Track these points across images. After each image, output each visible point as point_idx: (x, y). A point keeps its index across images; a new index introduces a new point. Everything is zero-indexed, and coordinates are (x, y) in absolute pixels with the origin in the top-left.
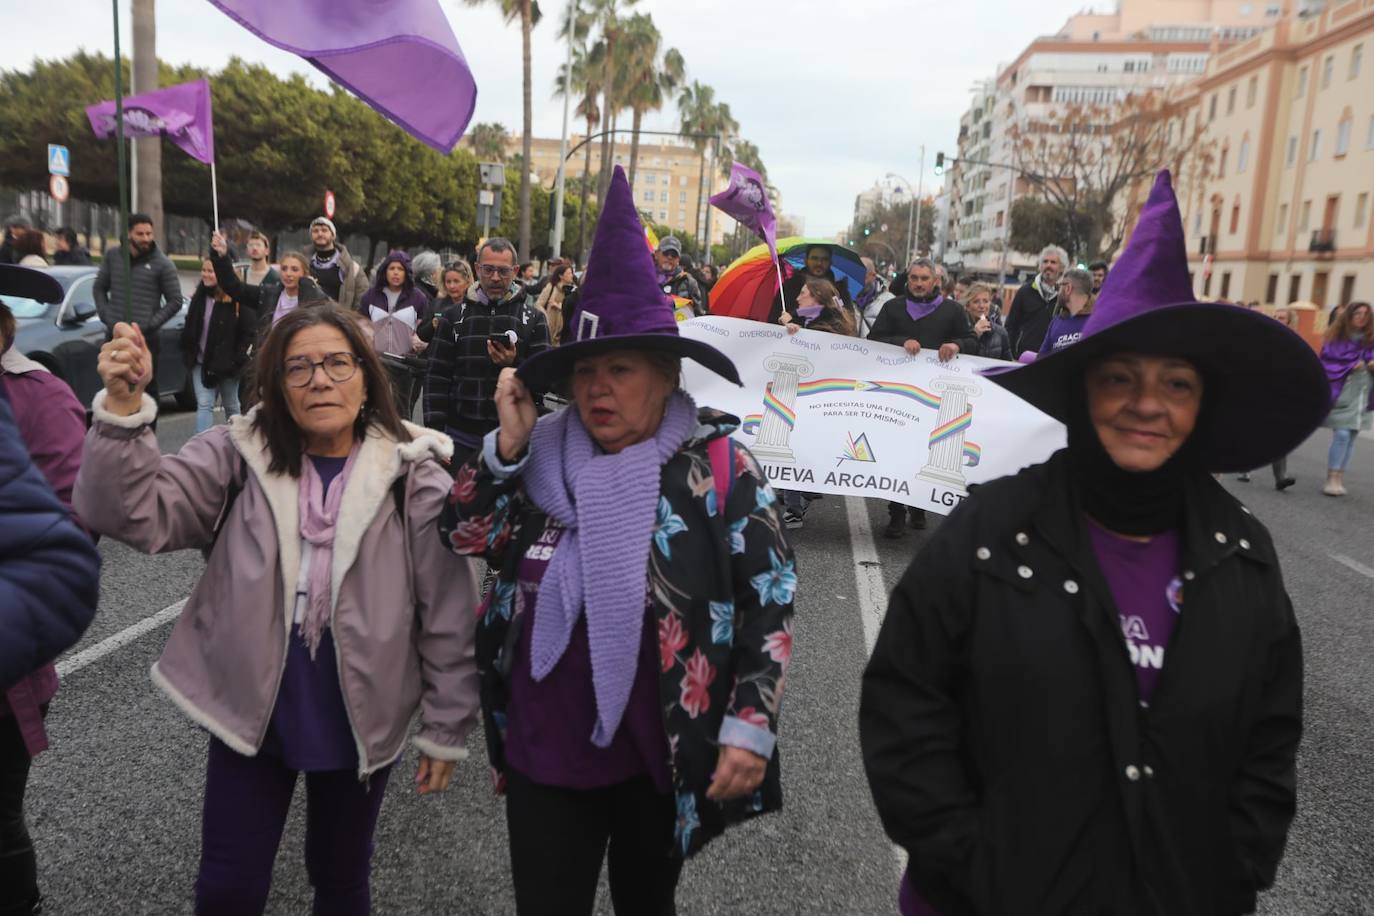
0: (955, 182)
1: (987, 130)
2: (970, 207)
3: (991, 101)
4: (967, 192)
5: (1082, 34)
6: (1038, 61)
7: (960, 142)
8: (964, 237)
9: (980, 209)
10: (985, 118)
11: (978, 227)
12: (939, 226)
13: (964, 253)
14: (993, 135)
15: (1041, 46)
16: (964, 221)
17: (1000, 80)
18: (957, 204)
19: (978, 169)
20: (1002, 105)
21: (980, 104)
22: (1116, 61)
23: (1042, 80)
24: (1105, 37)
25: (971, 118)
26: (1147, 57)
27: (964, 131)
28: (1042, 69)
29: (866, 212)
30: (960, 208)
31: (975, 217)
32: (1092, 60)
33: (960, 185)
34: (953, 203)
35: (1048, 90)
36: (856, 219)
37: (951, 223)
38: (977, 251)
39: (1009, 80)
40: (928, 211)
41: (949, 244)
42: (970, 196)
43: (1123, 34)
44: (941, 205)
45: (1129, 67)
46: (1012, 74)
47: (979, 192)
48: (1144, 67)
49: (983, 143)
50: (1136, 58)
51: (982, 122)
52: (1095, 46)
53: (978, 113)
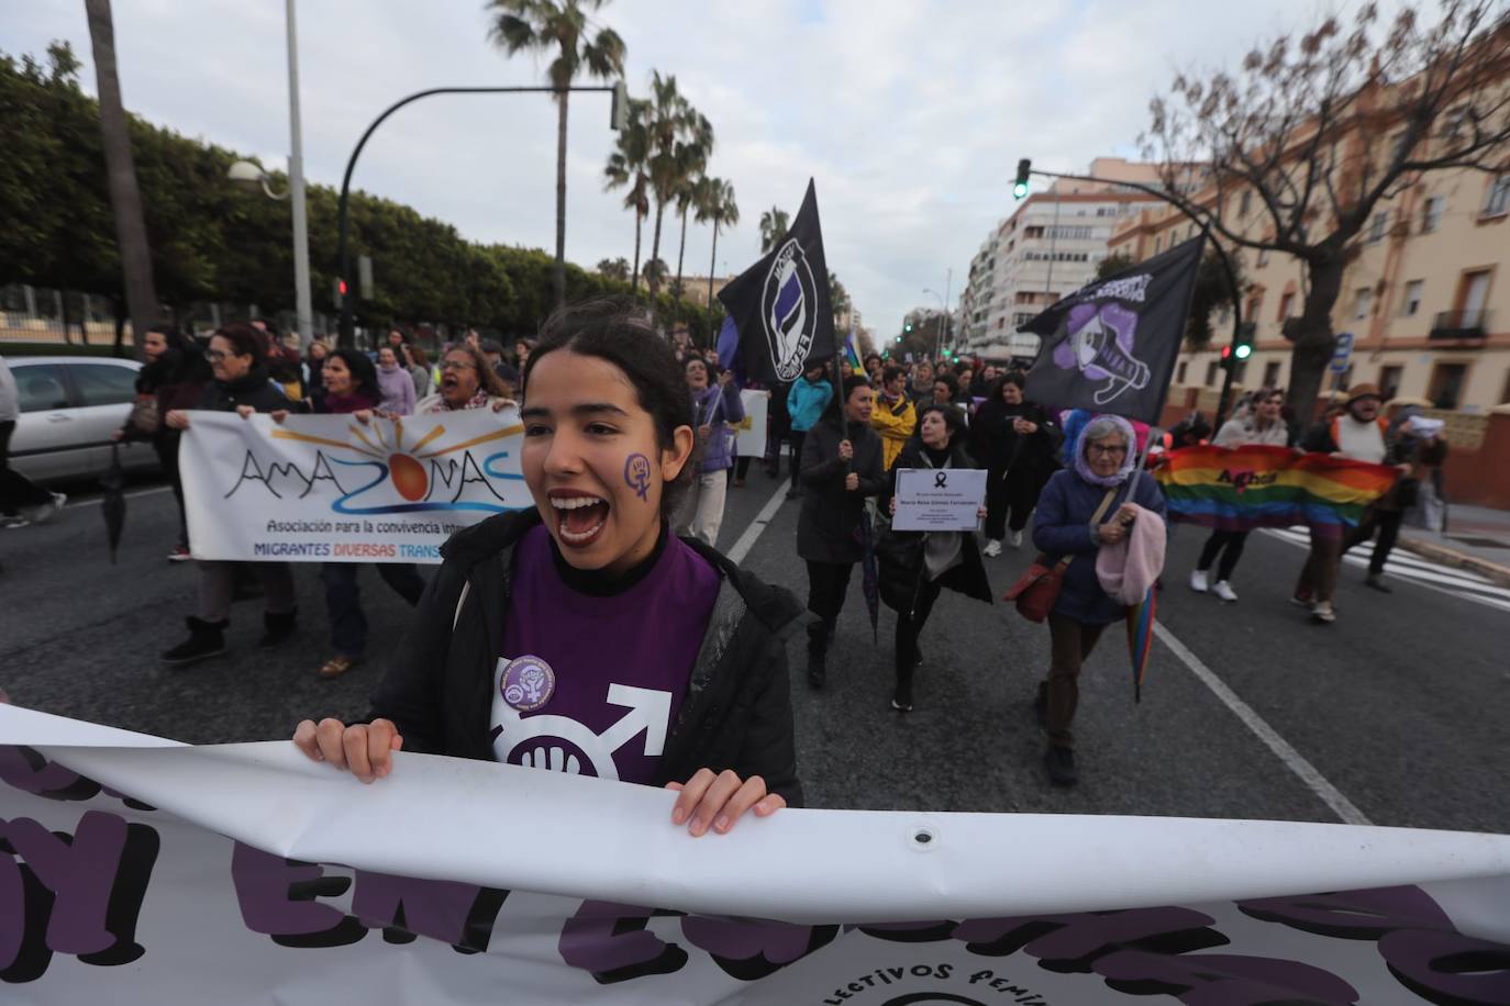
0: (966, 302)
2: (977, 318)
3: (995, 245)
4: (975, 307)
5: (1066, 190)
6: (1034, 208)
7: (970, 276)
8: (973, 337)
9: (985, 317)
10: (990, 257)
11: (984, 330)
12: (955, 330)
13: (975, 346)
14: (996, 267)
15: (1035, 200)
16: (973, 326)
17: (1001, 231)
18: (969, 317)
19: (985, 290)
20: (1004, 244)
21: (986, 249)
22: (1091, 208)
23: (1037, 222)
24: (1084, 191)
25: (979, 259)
26: (1114, 205)
27: (973, 270)
28: (1037, 215)
31: (981, 323)
32: (1074, 208)
33: (970, 303)
34: (965, 316)
35: (1040, 230)
37: (964, 328)
38: (985, 345)
39: (1009, 227)
40: (947, 321)
41: (962, 342)
42: (978, 310)
43: (1096, 189)
45: (1101, 213)
46: (1013, 223)
47: (985, 306)
48: (1112, 213)
49: (989, 273)
50: (1107, 205)
51: (987, 260)
52: (1075, 198)
53: (984, 255)
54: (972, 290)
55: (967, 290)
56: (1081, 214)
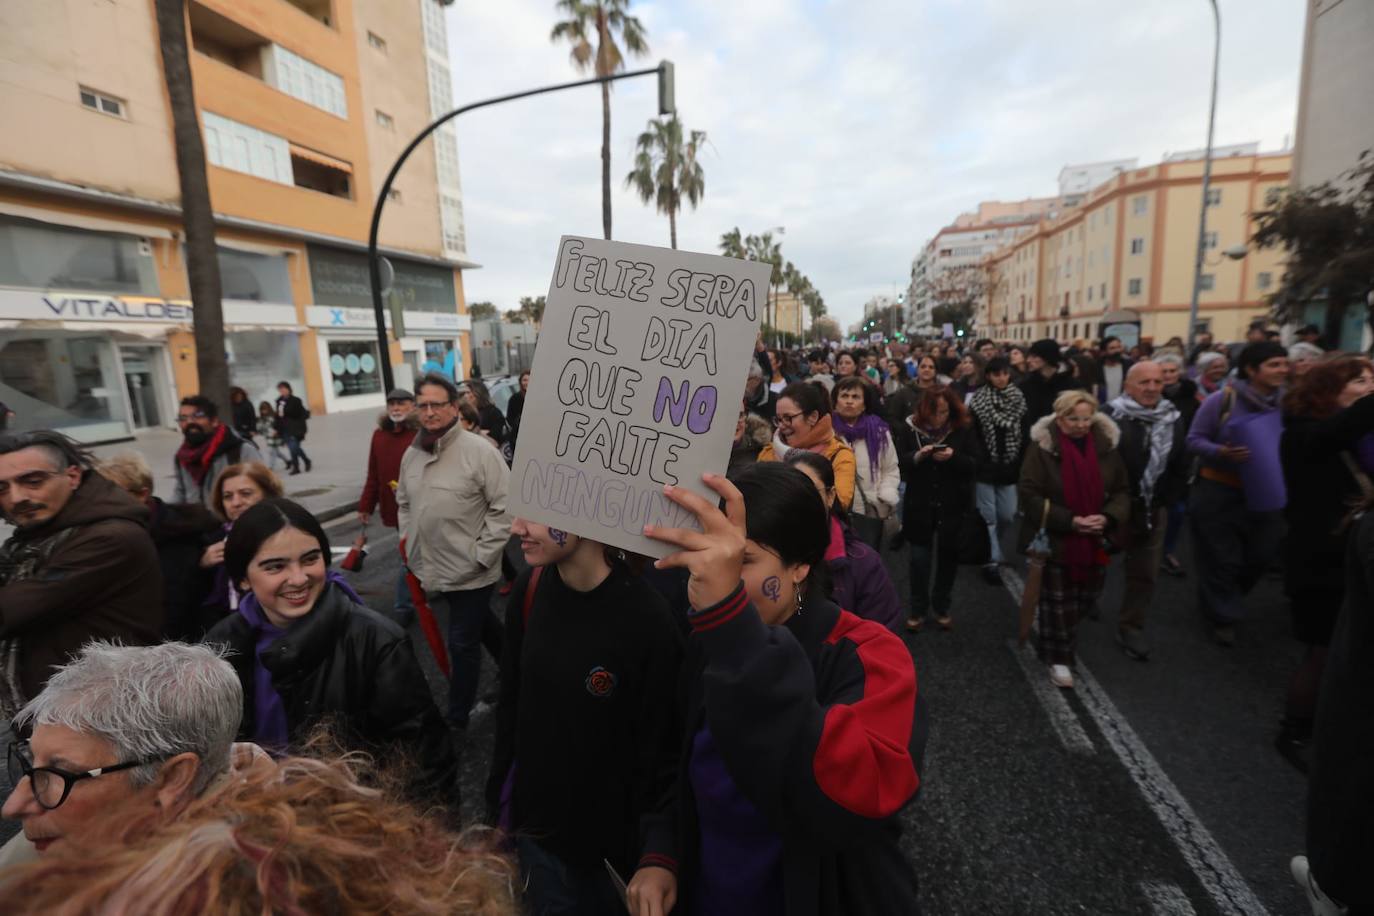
0: (911, 295)
1: (924, 270)
2: (919, 306)
3: (924, 257)
4: (917, 299)
5: (964, 224)
6: (945, 238)
7: (912, 276)
8: (918, 320)
9: (922, 308)
10: (922, 265)
11: (923, 316)
12: (906, 316)
13: (919, 327)
14: (926, 273)
15: (945, 231)
16: (916, 313)
17: (928, 248)
18: (913, 305)
19: (922, 288)
20: (930, 259)
21: (919, 258)
22: (980, 235)
23: (947, 247)
24: (975, 224)
25: (916, 265)
26: (994, 232)
27: (914, 271)
28: (947, 242)
29: (871, 310)
30: (915, 307)
31: (921, 311)
32: (969, 236)
33: (914, 296)
34: (911, 305)
35: (950, 251)
36: (865, 316)
37: (911, 314)
39: (931, 249)
40: (899, 310)
41: (911, 324)
42: (919, 301)
43: (984, 220)
44: (906, 307)
45: (987, 237)
46: (933, 245)
48: (994, 236)
49: (923, 276)
50: (990, 232)
52: (970, 229)
53: (919, 263)
54: (915, 286)
55: (911, 287)
56: (975, 239)
